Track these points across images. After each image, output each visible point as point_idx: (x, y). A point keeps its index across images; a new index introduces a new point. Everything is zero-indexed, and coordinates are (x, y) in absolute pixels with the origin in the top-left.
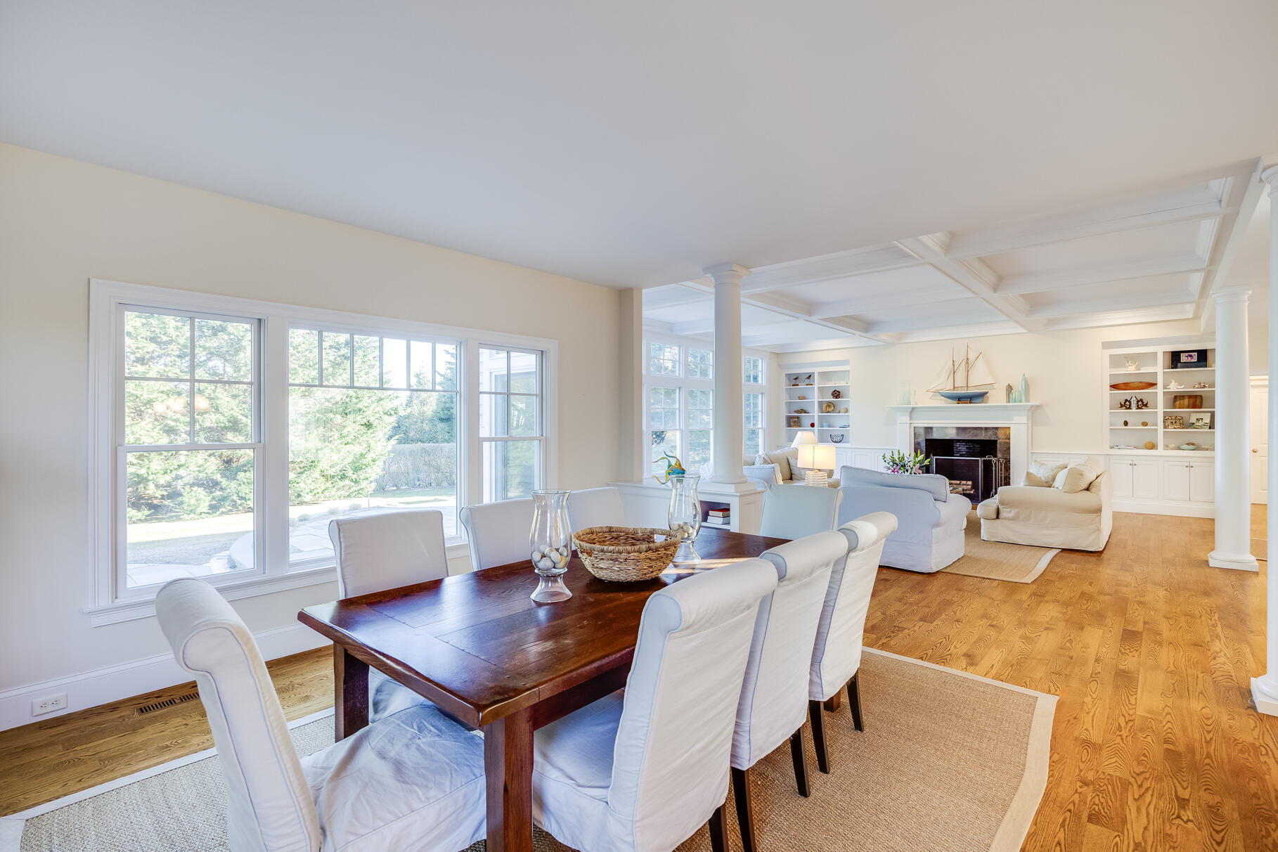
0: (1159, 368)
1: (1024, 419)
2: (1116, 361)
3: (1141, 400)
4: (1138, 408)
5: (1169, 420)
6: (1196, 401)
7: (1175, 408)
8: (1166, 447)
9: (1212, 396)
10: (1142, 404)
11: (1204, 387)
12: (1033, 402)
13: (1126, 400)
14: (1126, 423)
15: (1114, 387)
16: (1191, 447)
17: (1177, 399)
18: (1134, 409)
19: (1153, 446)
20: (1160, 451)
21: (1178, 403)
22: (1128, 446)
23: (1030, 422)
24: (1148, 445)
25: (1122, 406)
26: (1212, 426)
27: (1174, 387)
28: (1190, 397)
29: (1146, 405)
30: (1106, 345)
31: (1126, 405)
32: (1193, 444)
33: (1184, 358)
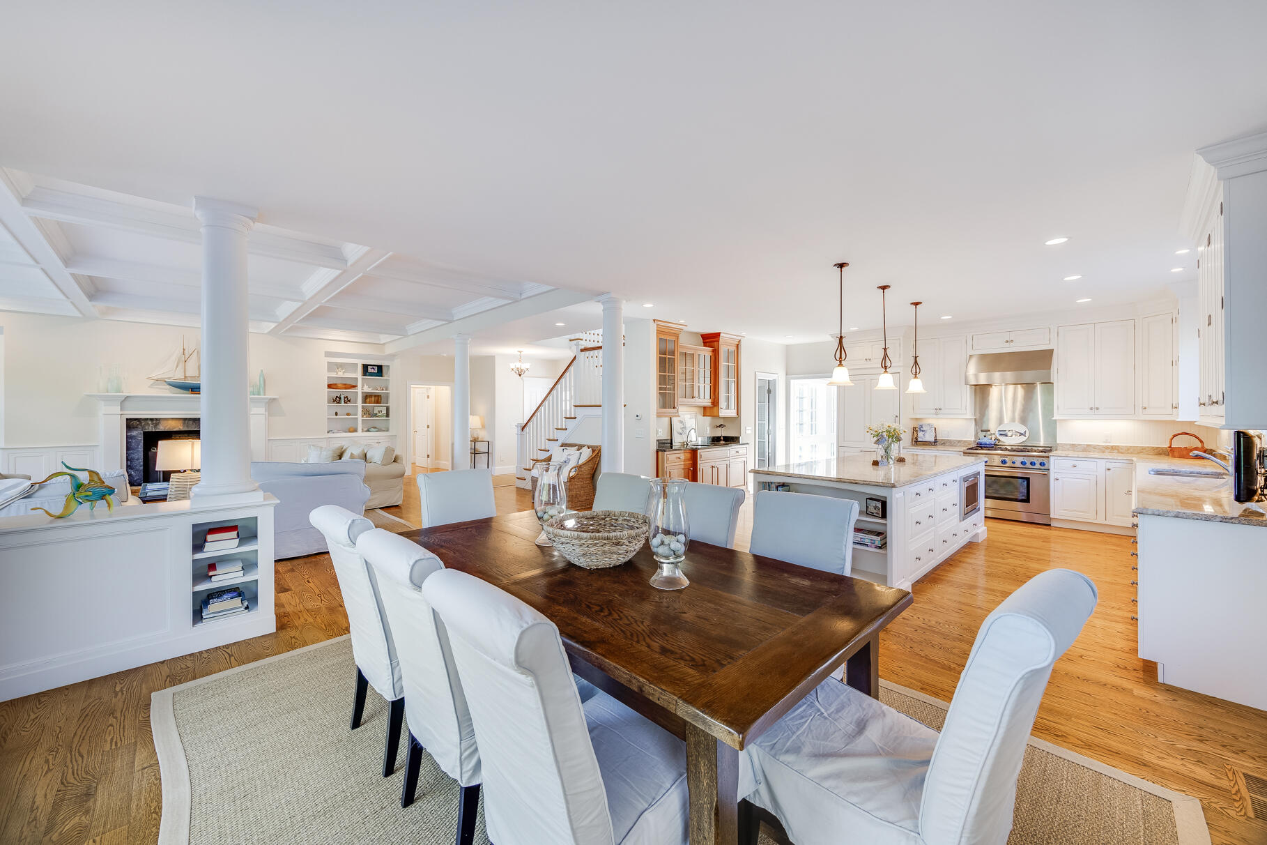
0: (358, 374)
1: (262, 410)
2: (332, 367)
3: (347, 397)
4: (345, 403)
5: (366, 412)
6: (378, 399)
7: (366, 403)
8: (363, 431)
9: (387, 396)
10: (347, 400)
11: (383, 390)
12: (269, 396)
13: (337, 397)
14: (336, 414)
15: (329, 386)
16: (376, 430)
17: (367, 397)
18: (343, 404)
19: (355, 430)
20: (360, 433)
21: (368, 400)
22: (338, 431)
23: (267, 413)
24: (351, 430)
25: (334, 401)
26: (387, 415)
27: (367, 389)
28: (375, 396)
29: (349, 401)
30: (328, 354)
31: (337, 400)
32: (375, 428)
33: (370, 370)
